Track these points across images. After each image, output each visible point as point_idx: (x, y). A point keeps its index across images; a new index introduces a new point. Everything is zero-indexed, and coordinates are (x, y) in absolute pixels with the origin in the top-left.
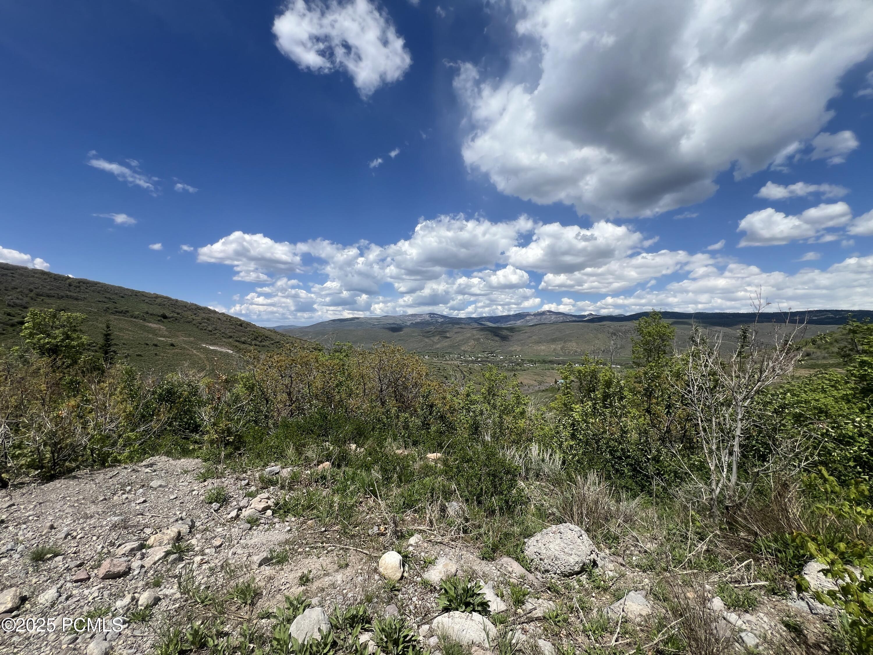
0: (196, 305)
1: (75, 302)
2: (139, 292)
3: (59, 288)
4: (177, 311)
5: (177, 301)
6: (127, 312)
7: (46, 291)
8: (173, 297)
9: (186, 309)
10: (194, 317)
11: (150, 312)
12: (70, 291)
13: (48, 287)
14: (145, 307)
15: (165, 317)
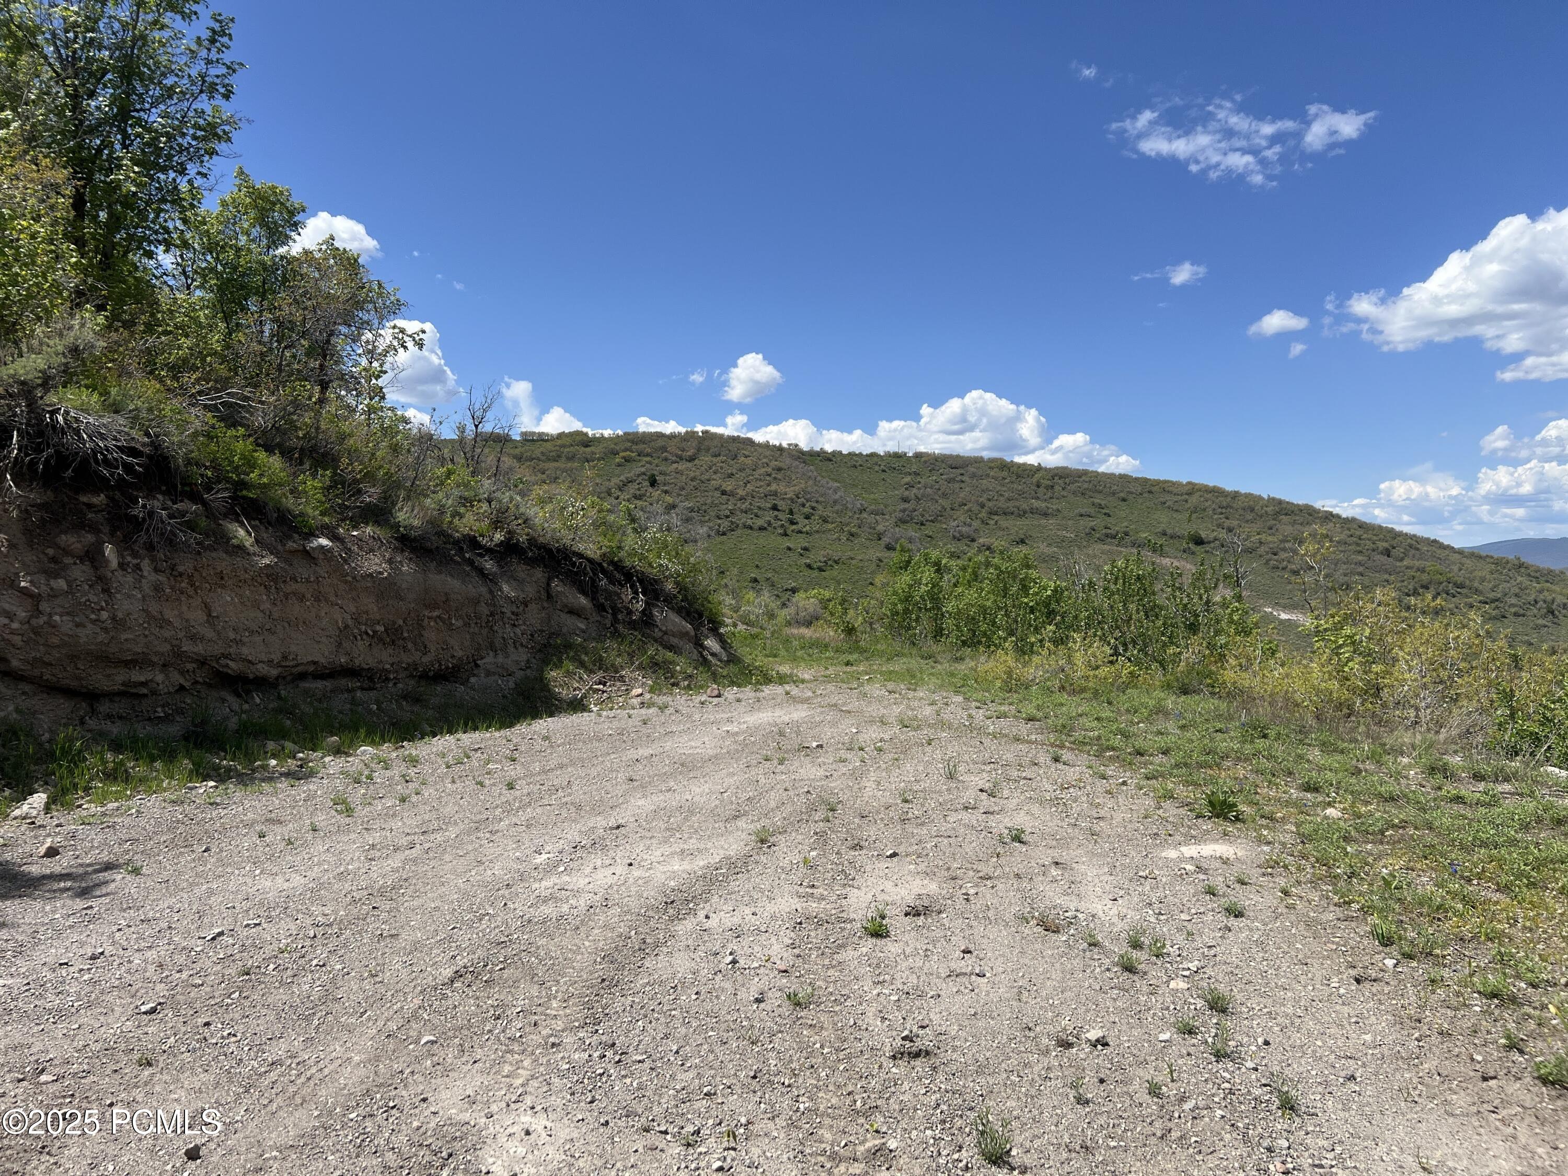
0: (1280, 502)
1: (1043, 521)
2: (1158, 482)
3: (1021, 493)
4: (1227, 523)
5: (1236, 495)
6: (1127, 534)
7: (1002, 504)
8: (1229, 487)
9: (1249, 516)
10: (1263, 537)
11: (1169, 532)
12: (1037, 498)
13: (1006, 495)
14: (1163, 519)
15: (1199, 541)
